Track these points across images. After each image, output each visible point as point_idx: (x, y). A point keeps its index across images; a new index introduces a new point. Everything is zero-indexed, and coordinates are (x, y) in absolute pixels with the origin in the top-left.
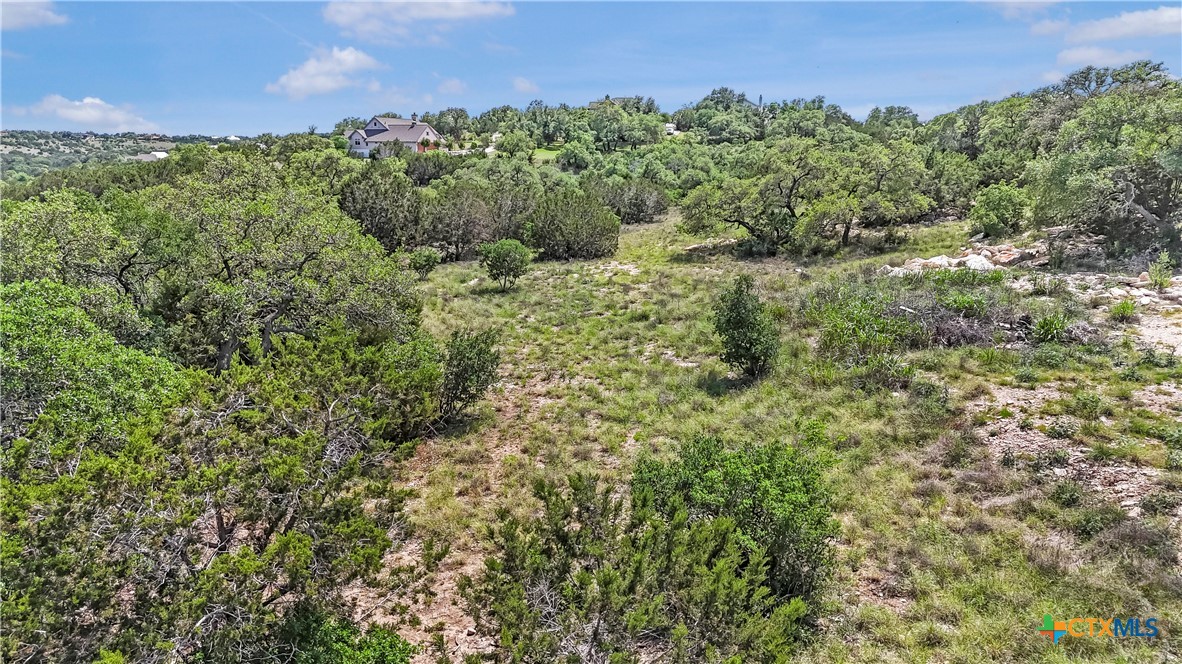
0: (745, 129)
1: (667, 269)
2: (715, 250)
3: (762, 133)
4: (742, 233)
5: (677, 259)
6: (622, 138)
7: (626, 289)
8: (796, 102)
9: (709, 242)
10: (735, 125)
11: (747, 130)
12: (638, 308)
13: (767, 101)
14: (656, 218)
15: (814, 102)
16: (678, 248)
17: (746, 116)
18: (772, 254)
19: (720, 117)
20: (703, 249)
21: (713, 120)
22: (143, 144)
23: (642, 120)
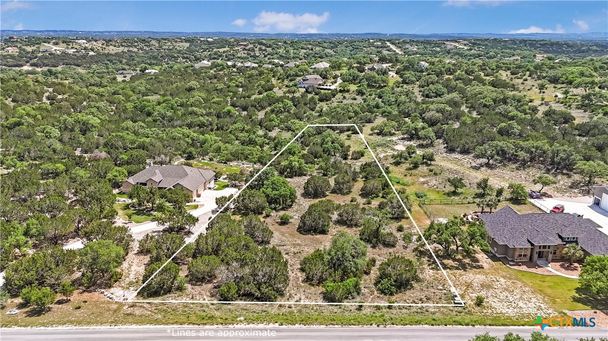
2: (375, 133)
6: (375, 83)
10: (410, 78)
20: (373, 133)
22: (175, 44)
23: (382, 78)
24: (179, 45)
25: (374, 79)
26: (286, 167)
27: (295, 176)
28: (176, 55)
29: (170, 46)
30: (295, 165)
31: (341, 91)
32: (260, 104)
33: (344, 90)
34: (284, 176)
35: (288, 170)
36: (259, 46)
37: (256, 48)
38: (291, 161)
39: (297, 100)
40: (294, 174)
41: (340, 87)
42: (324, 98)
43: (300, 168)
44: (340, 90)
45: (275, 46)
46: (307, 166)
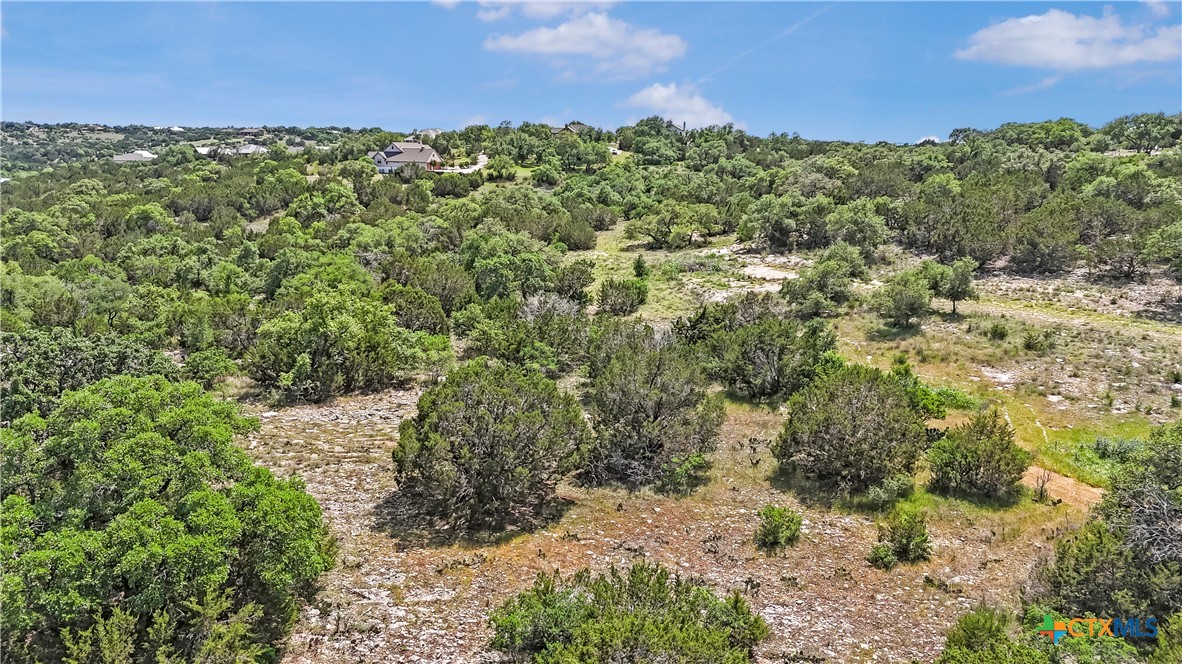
0: (670, 153)
1: (618, 254)
2: (638, 246)
3: (684, 155)
4: (650, 239)
5: (623, 250)
6: (579, 159)
7: (605, 261)
8: (710, 129)
9: (636, 243)
10: (662, 151)
11: (673, 154)
12: (611, 266)
13: (689, 128)
14: (610, 227)
15: (725, 128)
16: (623, 245)
17: (671, 142)
18: (661, 248)
19: (652, 144)
20: (633, 246)
21: (647, 146)
22: (88, 135)
23: (594, 147)
24: (98, 136)
25: (575, 151)
26: (289, 343)
27: (348, 389)
28: (81, 151)
29: (76, 138)
30: (344, 328)
31: (491, 178)
32: (254, 200)
33: (500, 176)
34: (276, 395)
35: (304, 359)
36: (287, 137)
37: (280, 139)
38: (318, 308)
39: (369, 190)
40: (340, 379)
41: (489, 168)
42: (449, 187)
43: (372, 348)
44: (490, 175)
45: (325, 135)
46: (413, 337)
